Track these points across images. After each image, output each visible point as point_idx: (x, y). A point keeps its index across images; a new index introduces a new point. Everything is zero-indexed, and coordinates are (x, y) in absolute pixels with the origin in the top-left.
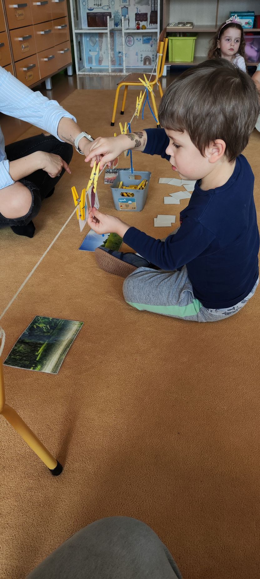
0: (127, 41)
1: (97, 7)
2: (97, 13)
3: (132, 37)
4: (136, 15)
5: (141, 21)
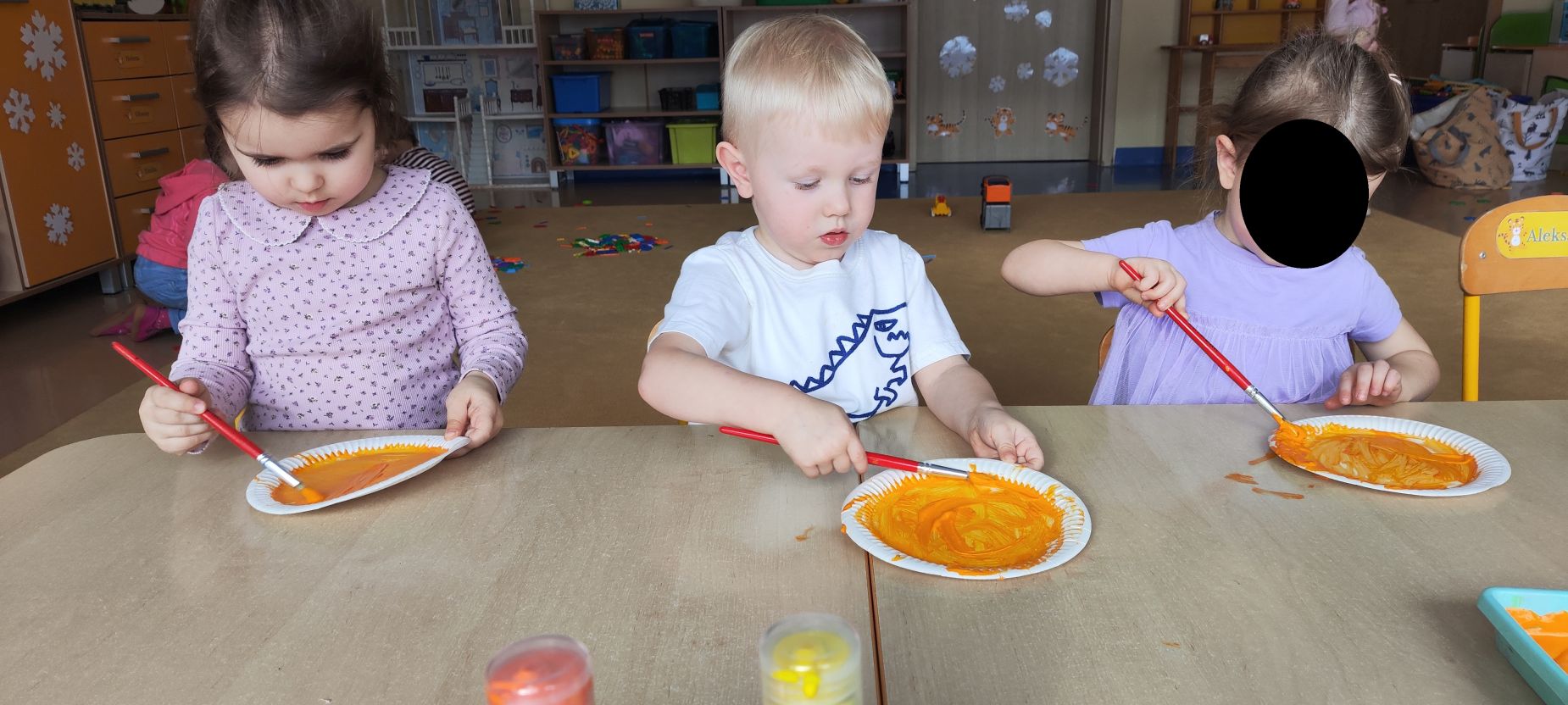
0: (498, 134)
1: (441, 80)
2: (442, 90)
3: (508, 127)
4: (512, 91)
5: (522, 102)
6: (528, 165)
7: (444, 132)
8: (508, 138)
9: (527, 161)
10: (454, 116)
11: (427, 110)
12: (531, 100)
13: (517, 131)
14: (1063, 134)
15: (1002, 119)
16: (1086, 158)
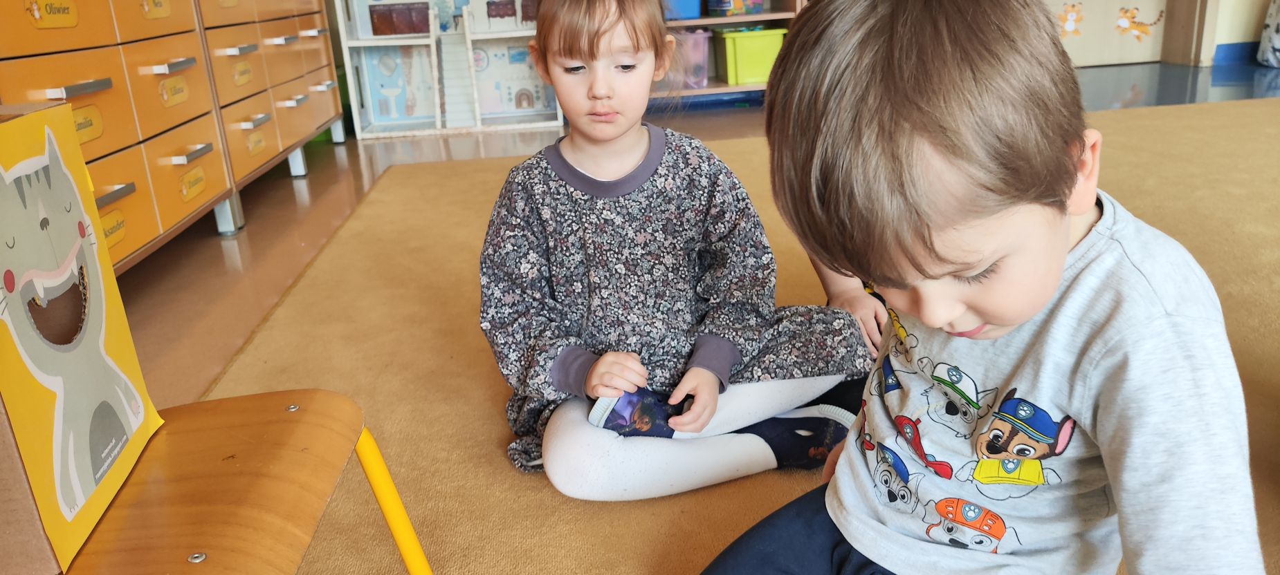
2: (393, 5)
5: (502, 16)
6: (510, 100)
7: (399, 61)
8: (485, 64)
9: (510, 94)
10: (428, 37)
11: (377, 31)
12: (514, 14)
13: (496, 55)
14: (1136, 32)
15: (1069, 17)
16: (1159, 59)
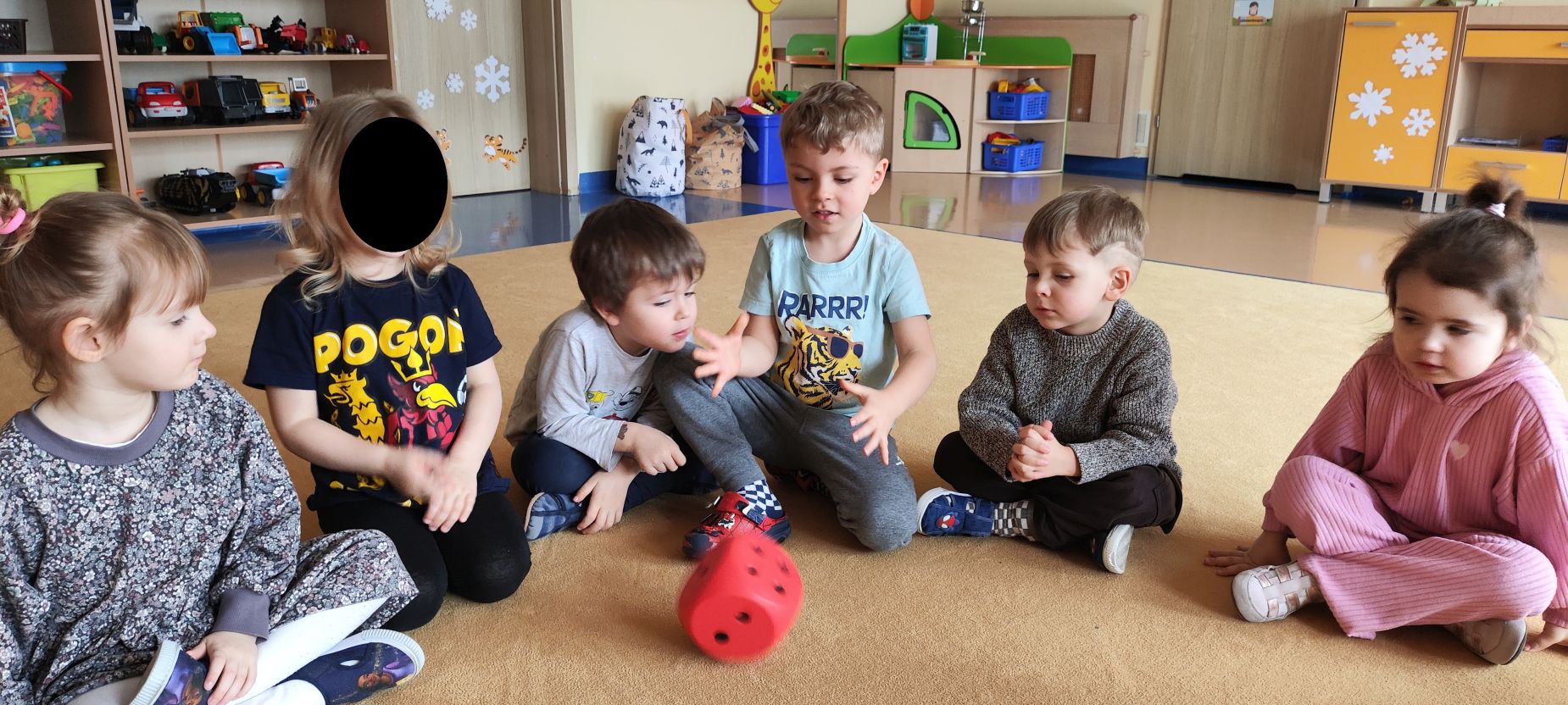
14: (503, 160)
16: (529, 187)
